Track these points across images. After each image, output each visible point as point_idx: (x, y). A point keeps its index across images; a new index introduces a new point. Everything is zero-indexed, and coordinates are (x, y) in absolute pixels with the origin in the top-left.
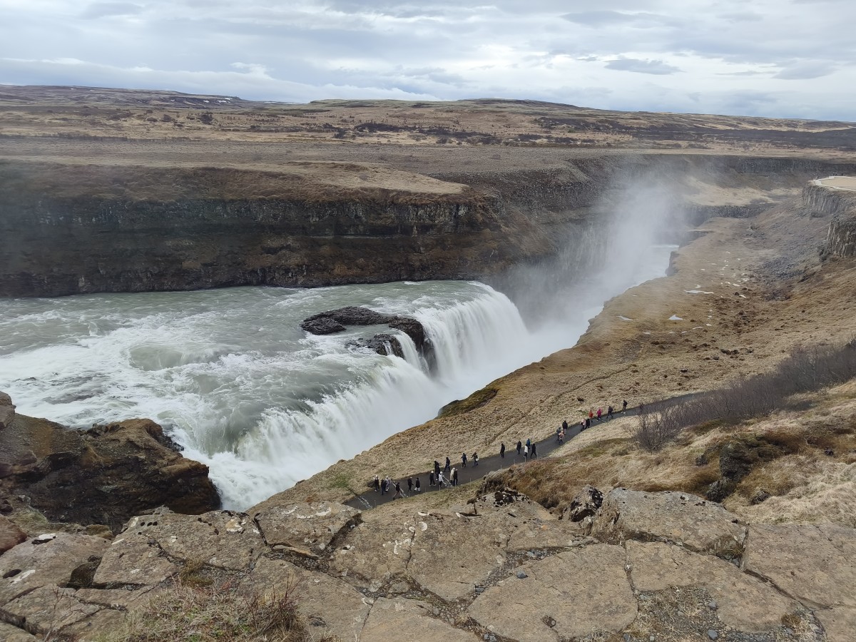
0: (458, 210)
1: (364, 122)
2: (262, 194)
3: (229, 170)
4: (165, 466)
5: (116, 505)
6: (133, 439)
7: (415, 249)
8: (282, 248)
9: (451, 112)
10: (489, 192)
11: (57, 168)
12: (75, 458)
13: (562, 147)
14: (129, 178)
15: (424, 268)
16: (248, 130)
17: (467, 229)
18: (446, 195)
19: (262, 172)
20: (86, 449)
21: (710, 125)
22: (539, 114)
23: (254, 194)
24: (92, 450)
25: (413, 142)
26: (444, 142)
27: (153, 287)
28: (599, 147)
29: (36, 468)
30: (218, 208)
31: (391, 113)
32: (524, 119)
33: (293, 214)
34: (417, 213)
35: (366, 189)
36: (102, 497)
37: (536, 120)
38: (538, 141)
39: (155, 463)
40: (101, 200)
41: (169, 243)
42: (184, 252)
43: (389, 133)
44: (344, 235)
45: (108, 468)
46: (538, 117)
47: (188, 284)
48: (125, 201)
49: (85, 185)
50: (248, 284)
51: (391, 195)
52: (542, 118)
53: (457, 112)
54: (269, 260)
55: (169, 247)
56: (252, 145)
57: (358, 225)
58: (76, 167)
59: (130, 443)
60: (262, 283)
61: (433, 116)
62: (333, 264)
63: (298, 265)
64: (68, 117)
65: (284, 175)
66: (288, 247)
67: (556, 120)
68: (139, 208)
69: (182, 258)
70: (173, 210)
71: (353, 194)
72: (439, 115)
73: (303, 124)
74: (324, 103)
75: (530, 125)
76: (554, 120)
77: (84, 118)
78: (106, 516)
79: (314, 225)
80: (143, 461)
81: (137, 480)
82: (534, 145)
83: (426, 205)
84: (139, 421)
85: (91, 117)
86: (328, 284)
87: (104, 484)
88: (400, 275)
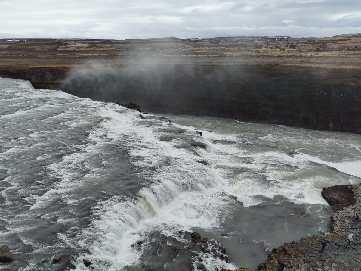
16: (315, 51)
40: (348, 86)
48: (359, 87)
49: (339, 78)
58: (334, 69)
85: (247, 48)
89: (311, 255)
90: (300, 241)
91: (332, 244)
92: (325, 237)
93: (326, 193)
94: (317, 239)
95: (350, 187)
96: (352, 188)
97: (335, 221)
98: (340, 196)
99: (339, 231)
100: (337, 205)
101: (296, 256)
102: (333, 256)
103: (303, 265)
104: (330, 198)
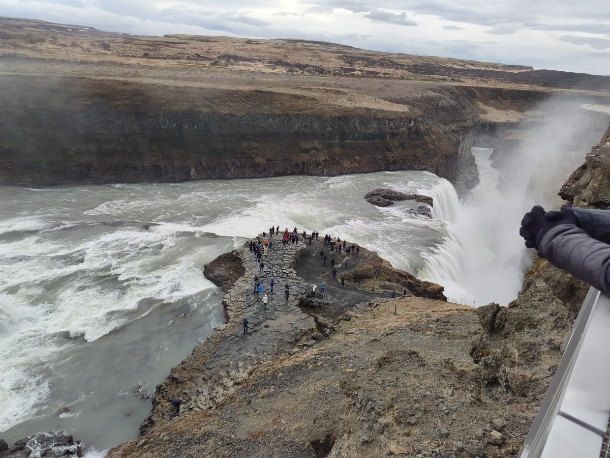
0: (410, 122)
2: (297, 110)
3: (271, 93)
7: (389, 149)
8: (312, 149)
11: (165, 88)
14: (213, 97)
15: (395, 162)
16: (142, 57)
17: (415, 136)
19: (291, 95)
22: (341, 52)
23: (292, 110)
26: (292, 71)
27: (238, 175)
30: (270, 120)
32: (331, 56)
33: (316, 125)
34: (389, 125)
35: (356, 108)
38: (355, 73)
40: (200, 112)
41: (245, 145)
42: (254, 151)
44: (346, 140)
46: (341, 55)
47: (260, 173)
48: (215, 114)
49: (187, 101)
50: (293, 173)
51: (373, 112)
52: (344, 56)
53: (283, 48)
54: (305, 157)
55: (245, 147)
57: (355, 133)
58: (177, 88)
60: (302, 173)
61: (267, 51)
62: (342, 160)
63: (323, 161)
65: (305, 97)
66: (315, 148)
68: (224, 118)
69: (254, 155)
70: (244, 121)
71: (351, 111)
72: (271, 50)
76: (352, 58)
79: (329, 133)
83: (395, 119)
86: (341, 174)
88: (381, 167)
89: (210, 367)
90: (192, 354)
91: (232, 337)
92: (222, 333)
93: (209, 272)
94: (213, 340)
95: (235, 254)
96: (237, 253)
97: (228, 306)
98: (227, 269)
99: (236, 316)
100: (226, 283)
101: (191, 379)
102: (236, 353)
103: (204, 386)
104: (216, 277)
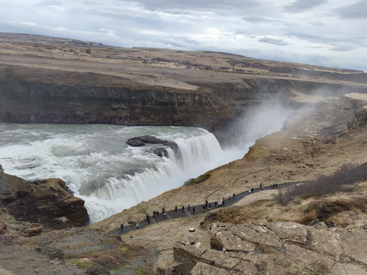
0: (195, 97)
1: (155, 57)
2: (112, 85)
3: (98, 74)
4: (66, 199)
5: (44, 215)
6: (53, 187)
7: (176, 112)
8: (119, 108)
9: (192, 55)
10: (208, 90)
12: (28, 194)
13: (239, 73)
14: (56, 74)
15: (179, 121)
16: (106, 58)
17: (199, 105)
18: (190, 91)
19: (113, 76)
20: (33, 190)
21: (301, 68)
22: (230, 59)
23: (109, 85)
24: (35, 190)
25: (176, 67)
26: (189, 68)
27: (63, 122)
28: (254, 74)
29: (11, 197)
30: (93, 90)
31: (167, 54)
32: (223, 60)
33: (125, 94)
34: (178, 97)
35: (156, 86)
36: (38, 211)
37: (228, 61)
38: (229, 70)
39: (62, 198)
40: (43, 83)
41: (71, 103)
42: (77, 107)
43: (166, 63)
44: (146, 105)
45: (41, 199)
46: (229, 60)
47: (78, 121)
48: (54, 84)
50: (103, 123)
51: (167, 89)
52: (231, 61)
53: (195, 55)
54: (113, 113)
55: (71, 105)
56: (107, 64)
57: (152, 101)
58: (33, 68)
59: (52, 188)
60: (109, 123)
61: (184, 57)
62: (141, 117)
63: (125, 116)
64: (29, 47)
65: (122, 78)
66: (122, 108)
67: (237, 62)
68: (59, 87)
69: (76, 110)
70: (74, 89)
71: (151, 87)
72: (187, 56)
73: (129, 57)
74: (138, 48)
75: (226, 63)
76: (236, 62)
77: (36, 48)
78: (39, 219)
79: (133, 100)
80: (57, 196)
81: (53, 205)
82: (227, 72)
83: (182, 94)
84: (56, 179)
85: (39, 48)
86: (138, 125)
87: (39, 206)
88: (169, 123)
